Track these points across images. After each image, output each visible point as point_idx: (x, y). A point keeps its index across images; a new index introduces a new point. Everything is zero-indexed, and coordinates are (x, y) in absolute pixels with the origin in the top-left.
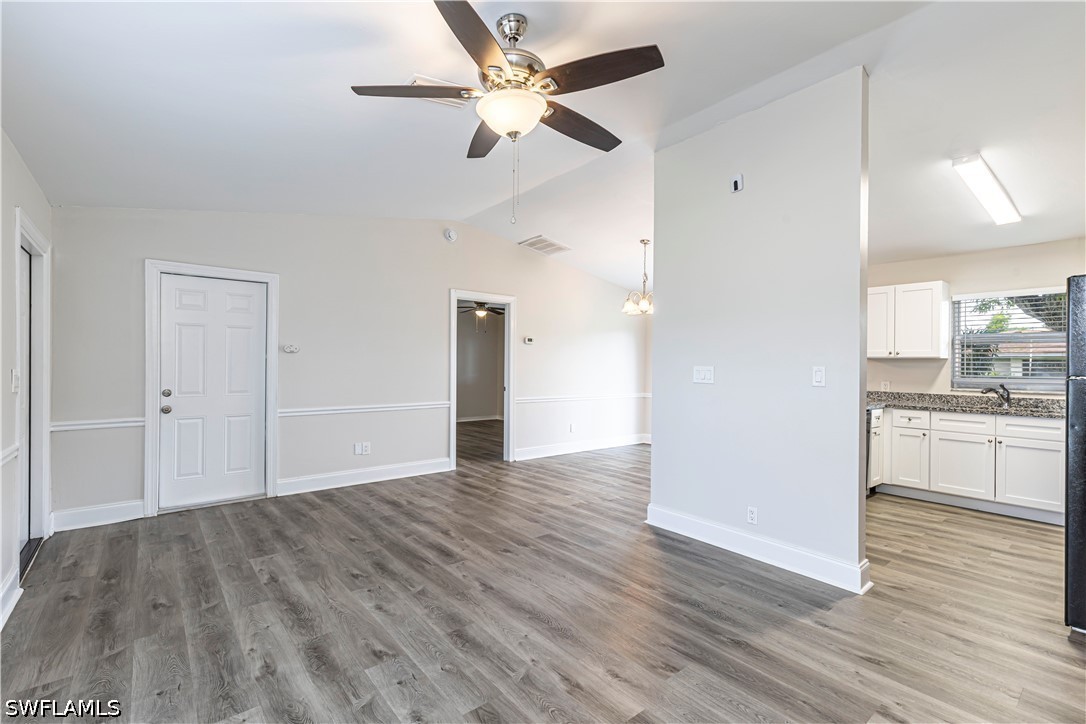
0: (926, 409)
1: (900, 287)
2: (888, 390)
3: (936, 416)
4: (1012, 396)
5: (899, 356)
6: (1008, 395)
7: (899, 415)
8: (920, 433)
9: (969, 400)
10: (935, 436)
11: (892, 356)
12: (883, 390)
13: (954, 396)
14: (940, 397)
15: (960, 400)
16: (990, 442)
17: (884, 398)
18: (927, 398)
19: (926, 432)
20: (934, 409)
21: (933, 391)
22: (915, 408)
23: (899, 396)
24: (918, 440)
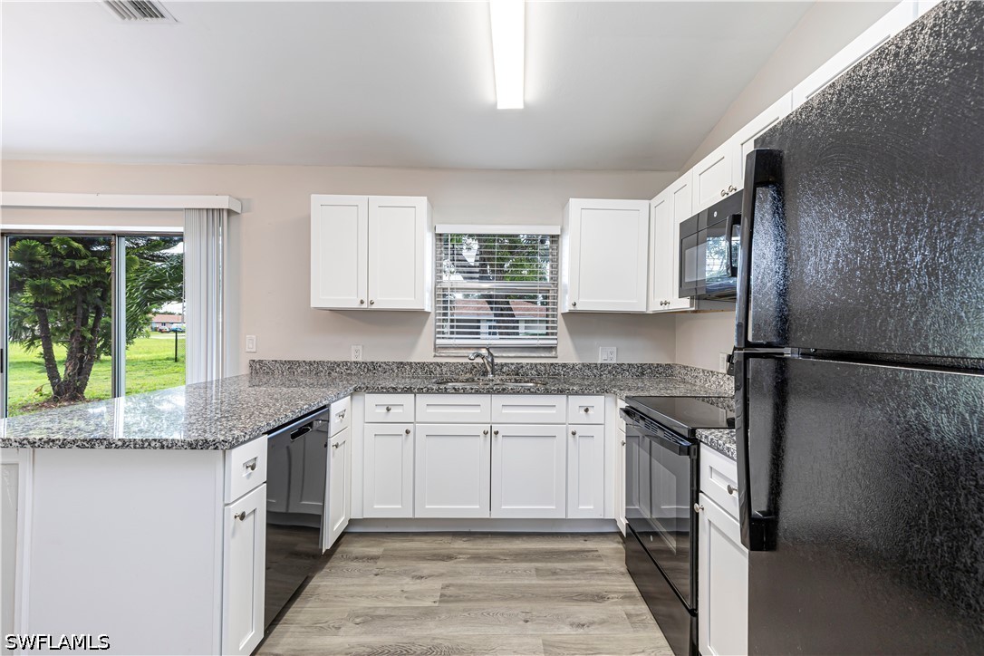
0: (408, 391)
1: (376, 200)
2: (360, 359)
3: (423, 399)
4: (496, 361)
5: (374, 307)
6: (493, 360)
7: (373, 403)
8: (401, 429)
9: (453, 368)
10: (421, 430)
11: (365, 306)
12: (354, 359)
13: (437, 364)
14: (422, 365)
15: (445, 369)
16: (485, 433)
17: (354, 371)
18: (408, 367)
19: (410, 427)
20: (420, 391)
21: (414, 359)
22: (394, 390)
23: (372, 367)
24: (399, 438)
